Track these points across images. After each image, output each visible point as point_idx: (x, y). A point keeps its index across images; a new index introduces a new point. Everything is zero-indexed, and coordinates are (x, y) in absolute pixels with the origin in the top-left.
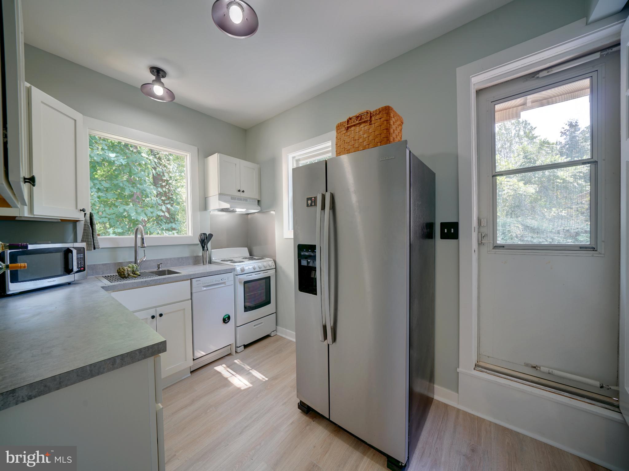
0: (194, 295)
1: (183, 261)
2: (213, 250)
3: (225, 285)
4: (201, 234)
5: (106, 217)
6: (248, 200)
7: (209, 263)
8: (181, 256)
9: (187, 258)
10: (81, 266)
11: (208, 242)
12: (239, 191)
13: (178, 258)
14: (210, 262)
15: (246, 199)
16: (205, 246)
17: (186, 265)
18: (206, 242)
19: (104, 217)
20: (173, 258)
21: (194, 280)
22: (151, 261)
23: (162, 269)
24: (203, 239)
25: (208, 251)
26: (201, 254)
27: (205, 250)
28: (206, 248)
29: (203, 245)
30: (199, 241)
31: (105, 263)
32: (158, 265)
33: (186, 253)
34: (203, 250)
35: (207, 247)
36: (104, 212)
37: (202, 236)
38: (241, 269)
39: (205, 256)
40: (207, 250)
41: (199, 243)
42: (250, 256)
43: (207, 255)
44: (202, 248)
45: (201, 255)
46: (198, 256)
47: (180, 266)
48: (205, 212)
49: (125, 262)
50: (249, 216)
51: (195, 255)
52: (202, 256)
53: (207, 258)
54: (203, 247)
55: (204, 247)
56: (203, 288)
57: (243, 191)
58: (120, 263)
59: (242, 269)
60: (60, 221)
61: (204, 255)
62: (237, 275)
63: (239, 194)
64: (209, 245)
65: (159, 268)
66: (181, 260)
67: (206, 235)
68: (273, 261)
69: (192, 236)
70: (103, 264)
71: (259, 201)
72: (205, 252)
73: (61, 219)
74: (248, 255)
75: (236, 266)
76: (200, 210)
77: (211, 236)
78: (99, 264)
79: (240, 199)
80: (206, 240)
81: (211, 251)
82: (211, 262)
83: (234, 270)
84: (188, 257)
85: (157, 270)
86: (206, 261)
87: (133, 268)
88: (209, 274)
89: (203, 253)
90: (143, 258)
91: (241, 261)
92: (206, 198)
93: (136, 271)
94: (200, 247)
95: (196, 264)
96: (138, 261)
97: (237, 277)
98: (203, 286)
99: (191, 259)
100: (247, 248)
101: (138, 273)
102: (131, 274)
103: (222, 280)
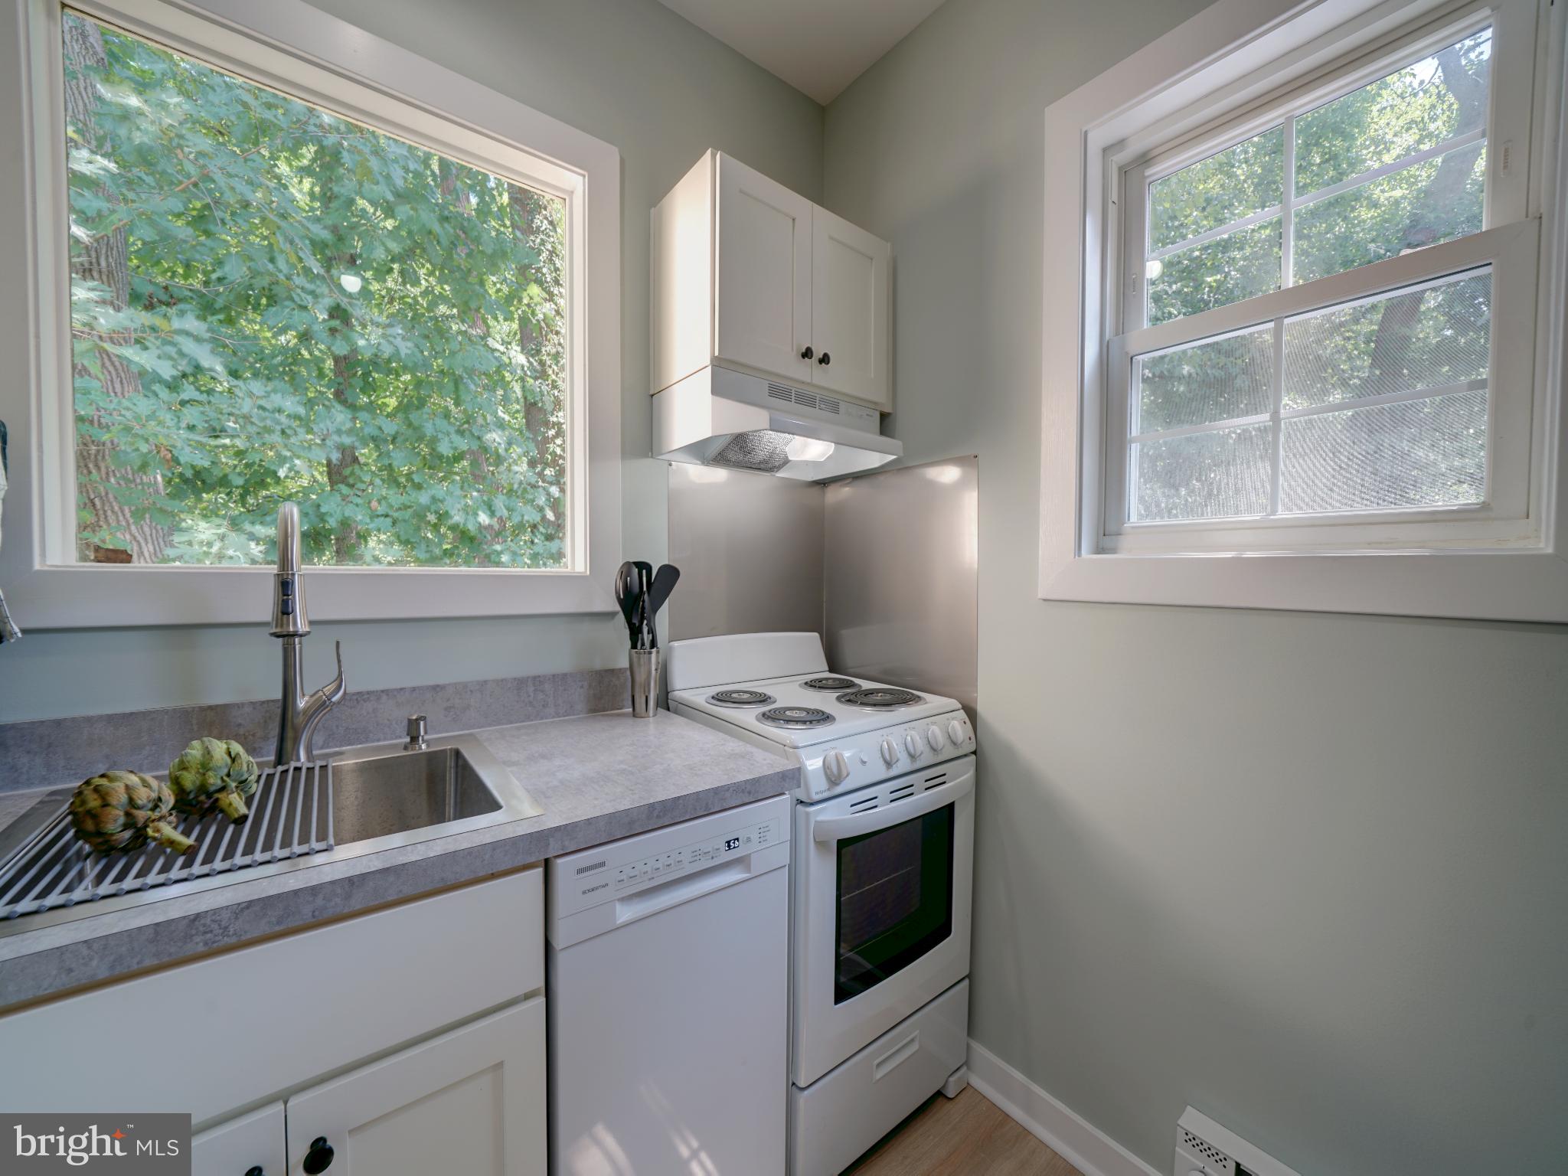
0: (562, 961)
1: (541, 696)
2: (676, 644)
4: (628, 566)
5: (387, 516)
6: (843, 407)
7: (658, 705)
8: (533, 673)
9: (560, 680)
11: (655, 610)
12: (807, 354)
13: (520, 683)
14: (664, 700)
15: (831, 403)
16: (645, 629)
17: (558, 715)
18: (647, 604)
19: (382, 515)
20: (495, 680)
21: (564, 867)
22: (384, 698)
23: (429, 744)
24: (636, 589)
25: (658, 652)
26: (624, 663)
27: (643, 644)
28: (647, 638)
29: (636, 621)
30: (618, 598)
31: (128, 710)
32: (410, 721)
33: (554, 656)
34: (634, 646)
35: (651, 631)
36: (383, 502)
37: (629, 574)
38: (826, 766)
39: (640, 677)
40: (653, 644)
41: (618, 608)
42: (831, 671)
43: (653, 672)
44: (627, 632)
45: (627, 666)
46: (612, 672)
47: (528, 718)
48: (647, 463)
49: (239, 706)
50: (831, 493)
51: (598, 665)
52: (628, 673)
53: (652, 680)
54: (635, 633)
55: (640, 631)
56: (618, 907)
57: (824, 360)
58: (211, 708)
59: (835, 769)
61: (636, 667)
62: (806, 805)
63: (808, 373)
64: (663, 619)
65: (414, 739)
67: (648, 568)
68: (962, 714)
69: (588, 573)
71: (884, 417)
72: (644, 657)
75: (802, 753)
76: (624, 457)
77: (670, 574)
79: (806, 400)
80: (646, 596)
81: (670, 649)
82: (667, 699)
83: (793, 777)
84: (564, 676)
85: (406, 748)
86: (647, 697)
87: (205, 766)
88: (658, 817)
89: (635, 660)
90: (332, 687)
91: (807, 710)
92: (652, 396)
93: (223, 789)
94: (620, 627)
95: (599, 711)
96: (302, 703)
97: (808, 814)
98: (622, 900)
99: (582, 687)
100: (816, 635)
101: (236, 802)
102: (163, 825)
103: (729, 846)
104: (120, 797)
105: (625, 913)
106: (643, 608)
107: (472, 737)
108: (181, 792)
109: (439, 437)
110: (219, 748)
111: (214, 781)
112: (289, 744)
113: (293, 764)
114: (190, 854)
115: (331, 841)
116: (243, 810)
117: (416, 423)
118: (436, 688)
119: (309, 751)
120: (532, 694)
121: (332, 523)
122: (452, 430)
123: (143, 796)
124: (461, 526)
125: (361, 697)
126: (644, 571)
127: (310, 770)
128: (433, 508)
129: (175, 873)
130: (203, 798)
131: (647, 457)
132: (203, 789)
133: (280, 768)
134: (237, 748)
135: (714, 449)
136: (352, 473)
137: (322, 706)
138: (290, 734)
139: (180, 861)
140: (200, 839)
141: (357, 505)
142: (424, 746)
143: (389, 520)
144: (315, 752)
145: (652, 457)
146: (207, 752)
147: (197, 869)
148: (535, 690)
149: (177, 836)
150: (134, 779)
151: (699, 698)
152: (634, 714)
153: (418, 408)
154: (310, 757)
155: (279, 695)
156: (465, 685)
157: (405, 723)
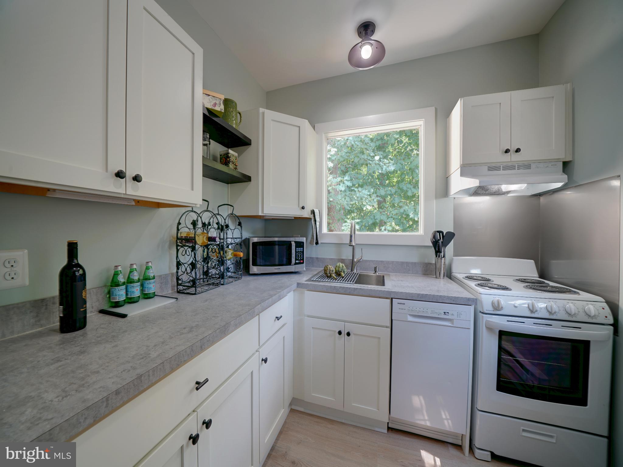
1: (408, 268)
3: (452, 325)
4: (436, 231)
6: (534, 165)
8: (407, 261)
9: (414, 264)
10: (301, 258)
11: (445, 247)
12: (507, 151)
13: (403, 263)
14: (449, 275)
15: (527, 166)
16: (441, 251)
17: (413, 273)
18: (442, 244)
20: (395, 262)
21: (396, 301)
22: (371, 262)
23: (378, 274)
24: (439, 239)
25: (446, 259)
26: (434, 261)
27: (439, 256)
29: (438, 249)
30: (432, 242)
32: (375, 267)
33: (414, 258)
34: (436, 257)
35: (444, 252)
37: (436, 234)
38: (492, 303)
39: (438, 266)
40: (444, 256)
41: (431, 245)
42: (540, 277)
43: (444, 265)
45: (434, 263)
46: (431, 264)
47: (404, 273)
48: (444, 199)
49: (346, 259)
50: (542, 199)
51: (426, 261)
53: (441, 269)
54: (437, 252)
55: (439, 252)
56: (408, 316)
57: (518, 150)
58: (342, 259)
59: (496, 304)
60: (293, 218)
61: (436, 264)
62: (483, 313)
63: (507, 158)
64: (450, 249)
65: (376, 272)
66: (406, 265)
67: (443, 233)
69: (423, 234)
70: (330, 259)
72: (439, 260)
73: (294, 217)
74: (534, 275)
76: (436, 198)
77: (451, 235)
78: (327, 258)
79: (509, 167)
80: (442, 242)
81: (452, 259)
84: (415, 263)
85: (374, 273)
86: (440, 272)
87: (339, 267)
88: (420, 297)
89: (436, 261)
90: (361, 258)
91: (498, 285)
92: (447, 177)
93: (341, 272)
94: (433, 251)
95: (426, 275)
96: (355, 260)
97: (483, 316)
98: (410, 315)
99: (421, 267)
100: (532, 261)
101: (343, 275)
102: (333, 274)
103: (445, 314)
104: (329, 269)
105: (410, 319)
106: (439, 245)
107: (389, 275)
108: (336, 271)
109: (408, 190)
110: (341, 265)
111: (340, 270)
112: (353, 268)
113: (353, 272)
114: (336, 279)
115: (354, 283)
116: (344, 276)
117: (401, 187)
118: (382, 261)
119: (356, 270)
120: (406, 267)
121: (378, 221)
122: (412, 187)
123: (331, 269)
124: (413, 218)
125: (366, 261)
126: (441, 234)
127: (356, 273)
128: (404, 213)
129: (334, 281)
130: (339, 272)
131: (445, 197)
132: (339, 271)
133: (351, 272)
134: (343, 265)
135: (472, 191)
136: (383, 205)
137: (359, 261)
138: (353, 266)
139: (335, 280)
140: (338, 278)
141: (384, 215)
142: (377, 274)
143: (392, 218)
144: (358, 271)
145: (447, 197)
146: (340, 265)
147: (336, 281)
148: (407, 266)
149: (335, 277)
150: (330, 266)
151: (460, 276)
152: (436, 278)
153: (402, 182)
154: (356, 271)
155: (352, 259)
156: (388, 262)
157: (374, 268)
